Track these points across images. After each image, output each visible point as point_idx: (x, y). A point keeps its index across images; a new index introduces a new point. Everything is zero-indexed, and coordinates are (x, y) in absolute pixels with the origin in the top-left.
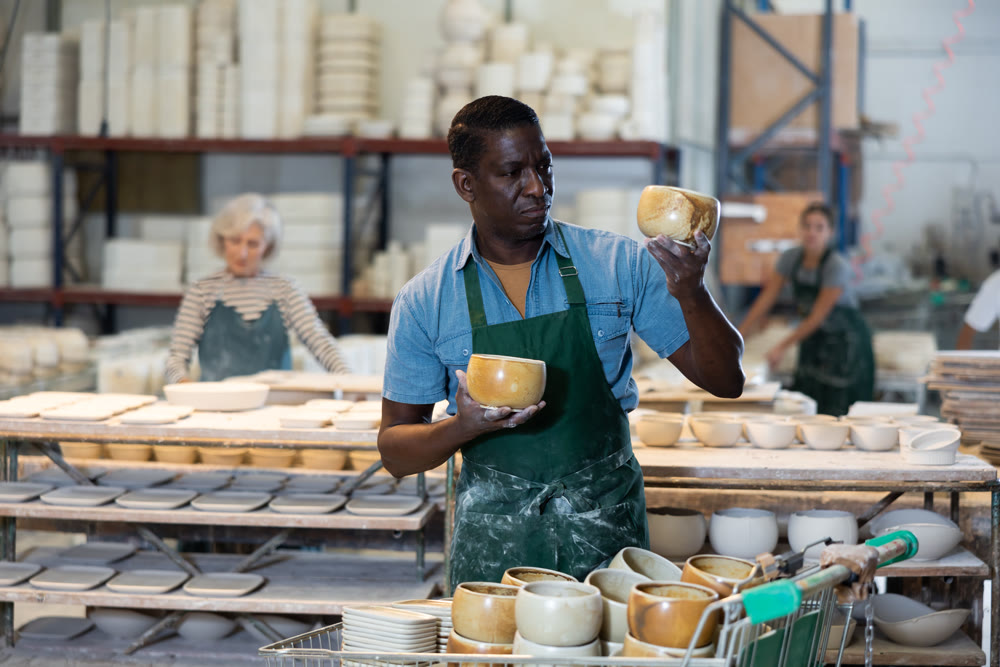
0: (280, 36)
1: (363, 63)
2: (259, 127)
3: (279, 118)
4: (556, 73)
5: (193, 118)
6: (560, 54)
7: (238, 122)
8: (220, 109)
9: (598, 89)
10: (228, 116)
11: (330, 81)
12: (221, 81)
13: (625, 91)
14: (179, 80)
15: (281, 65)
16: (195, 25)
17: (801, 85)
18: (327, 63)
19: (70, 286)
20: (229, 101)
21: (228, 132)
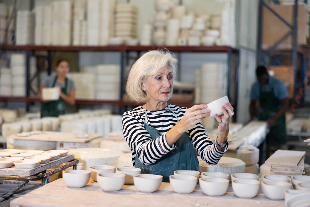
0: (100, 10)
1: (130, 20)
2: (93, 42)
3: (100, 39)
4: (195, 22)
5: (72, 39)
6: (197, 16)
7: (86, 40)
8: (80, 36)
9: (210, 28)
10: (83, 38)
11: (119, 26)
12: (81, 26)
13: (219, 29)
14: (67, 26)
15: (100, 20)
16: (73, 7)
17: (286, 30)
18: (118, 20)
19: (32, 95)
20: (83, 33)
21: (83, 44)
